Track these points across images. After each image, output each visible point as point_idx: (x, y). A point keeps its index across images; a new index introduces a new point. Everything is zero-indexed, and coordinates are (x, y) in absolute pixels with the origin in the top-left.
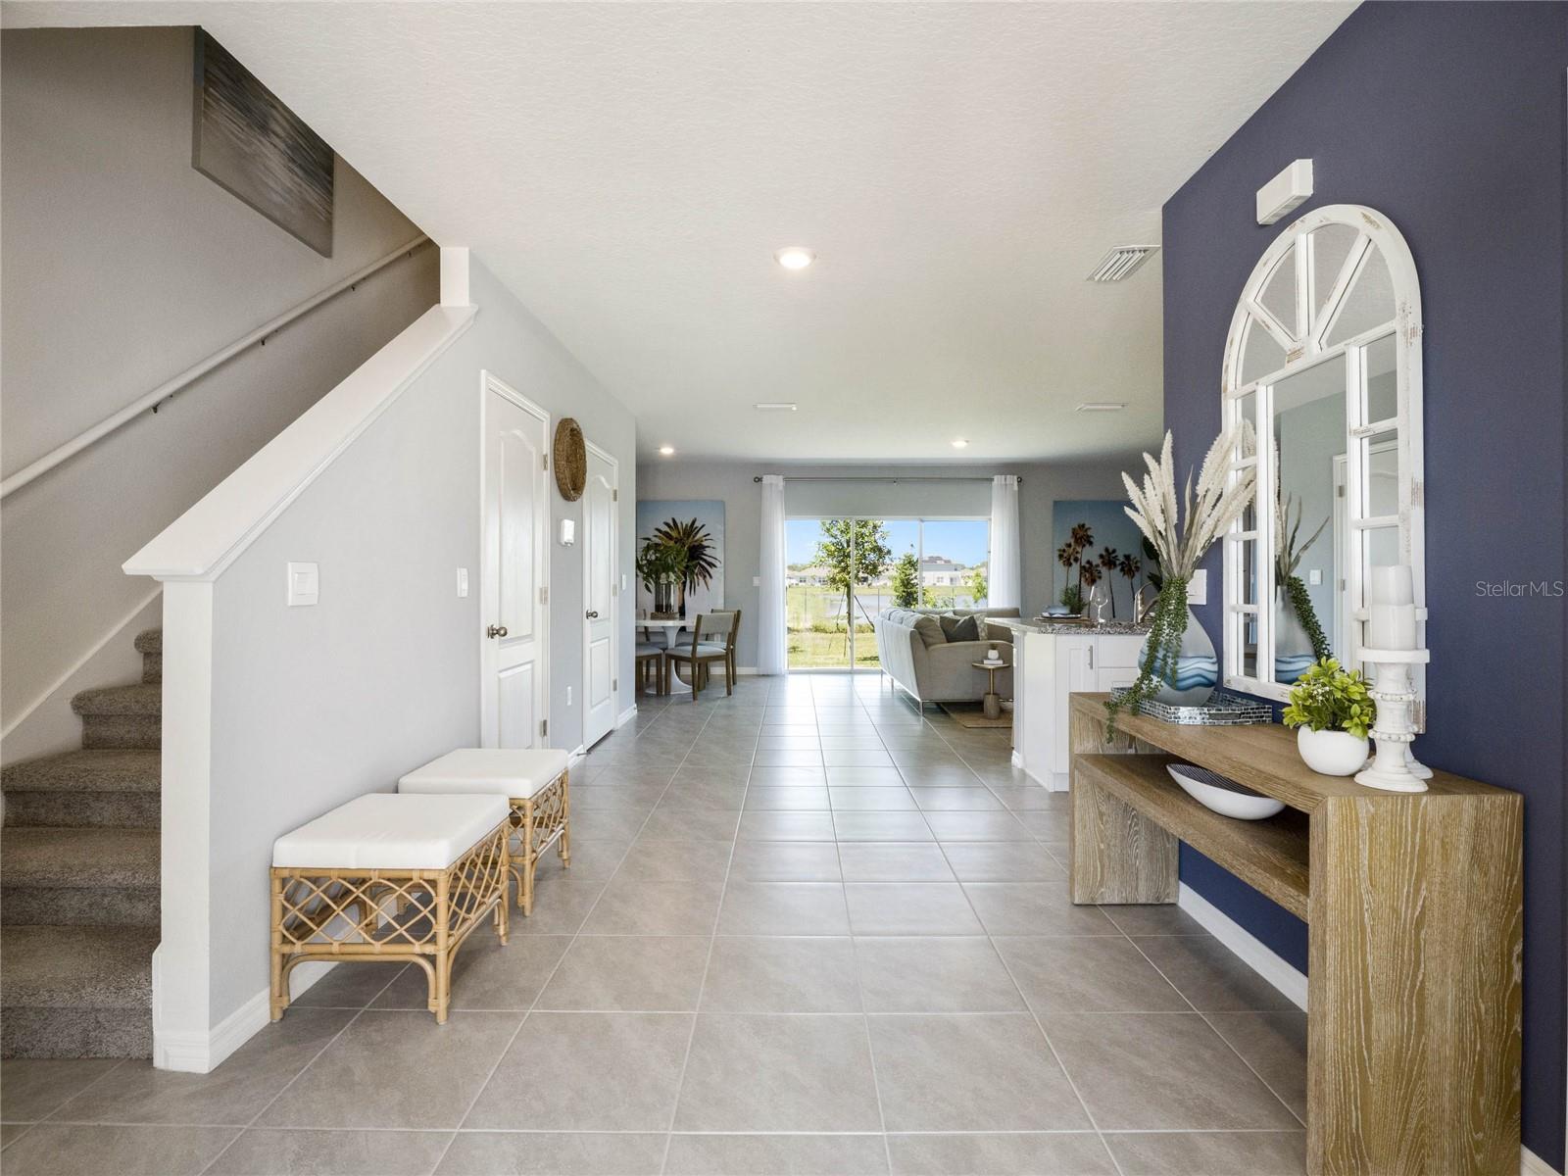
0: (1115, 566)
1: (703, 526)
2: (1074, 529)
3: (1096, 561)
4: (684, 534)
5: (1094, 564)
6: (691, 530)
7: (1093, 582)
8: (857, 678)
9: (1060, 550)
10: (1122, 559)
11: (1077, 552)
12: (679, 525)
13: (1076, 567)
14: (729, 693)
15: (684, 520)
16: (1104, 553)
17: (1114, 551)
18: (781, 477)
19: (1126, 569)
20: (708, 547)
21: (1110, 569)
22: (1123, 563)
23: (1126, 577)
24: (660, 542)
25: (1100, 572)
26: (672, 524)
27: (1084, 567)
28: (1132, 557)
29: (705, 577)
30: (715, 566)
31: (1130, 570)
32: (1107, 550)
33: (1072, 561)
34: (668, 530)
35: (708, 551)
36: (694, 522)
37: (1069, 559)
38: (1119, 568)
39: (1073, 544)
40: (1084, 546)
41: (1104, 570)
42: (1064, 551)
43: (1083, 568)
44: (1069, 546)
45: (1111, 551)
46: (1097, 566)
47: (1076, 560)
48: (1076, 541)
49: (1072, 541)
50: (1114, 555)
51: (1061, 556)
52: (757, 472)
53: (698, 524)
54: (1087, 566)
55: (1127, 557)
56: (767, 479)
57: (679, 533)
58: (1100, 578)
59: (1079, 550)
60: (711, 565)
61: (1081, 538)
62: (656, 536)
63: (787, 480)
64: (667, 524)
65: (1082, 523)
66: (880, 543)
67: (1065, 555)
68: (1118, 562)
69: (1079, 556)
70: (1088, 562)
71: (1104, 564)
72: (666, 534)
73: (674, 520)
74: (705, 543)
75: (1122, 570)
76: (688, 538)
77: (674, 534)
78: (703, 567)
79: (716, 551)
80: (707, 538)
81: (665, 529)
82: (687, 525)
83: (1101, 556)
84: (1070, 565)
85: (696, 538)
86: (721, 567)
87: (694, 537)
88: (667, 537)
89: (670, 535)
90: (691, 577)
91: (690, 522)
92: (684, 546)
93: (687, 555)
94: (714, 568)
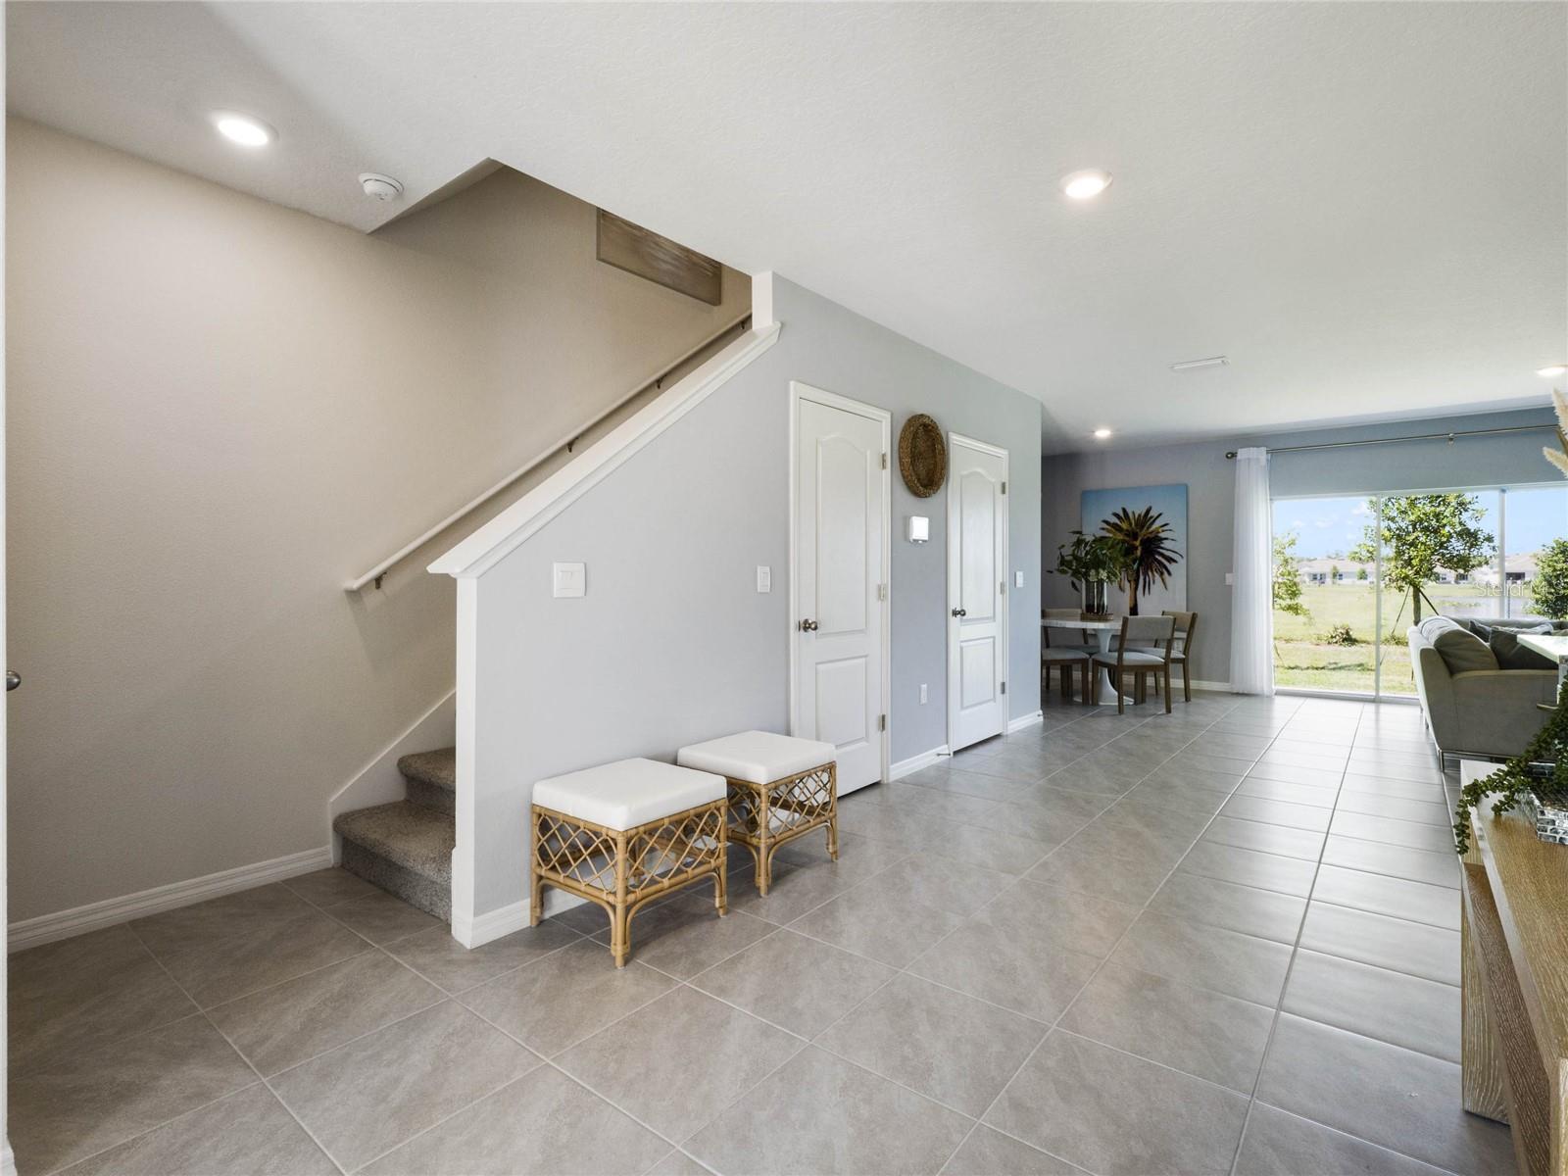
1: (1160, 515)
4: (1136, 525)
6: (1146, 519)
8: (1384, 708)
12: (1131, 515)
14: (1169, 711)
15: (1137, 509)
18: (1263, 450)
20: (1166, 539)
24: (1108, 535)
26: (1122, 514)
29: (1162, 574)
30: (1175, 561)
34: (1117, 521)
35: (1166, 544)
36: (1148, 511)
52: (1228, 448)
53: (1154, 513)
56: (1242, 454)
57: (1131, 524)
60: (1171, 560)
62: (1103, 529)
63: (1272, 452)
64: (1116, 515)
66: (1472, 526)
72: (1115, 526)
73: (1124, 510)
74: (1162, 535)
76: (1141, 530)
77: (1124, 526)
78: (1160, 562)
79: (1174, 542)
80: (1165, 528)
81: (1115, 520)
82: (1139, 515)
85: (1151, 529)
86: (1182, 562)
87: (1148, 528)
88: (1117, 530)
89: (1120, 527)
90: (1145, 574)
91: (1144, 511)
92: (1136, 539)
93: (1140, 548)
94: (1174, 564)
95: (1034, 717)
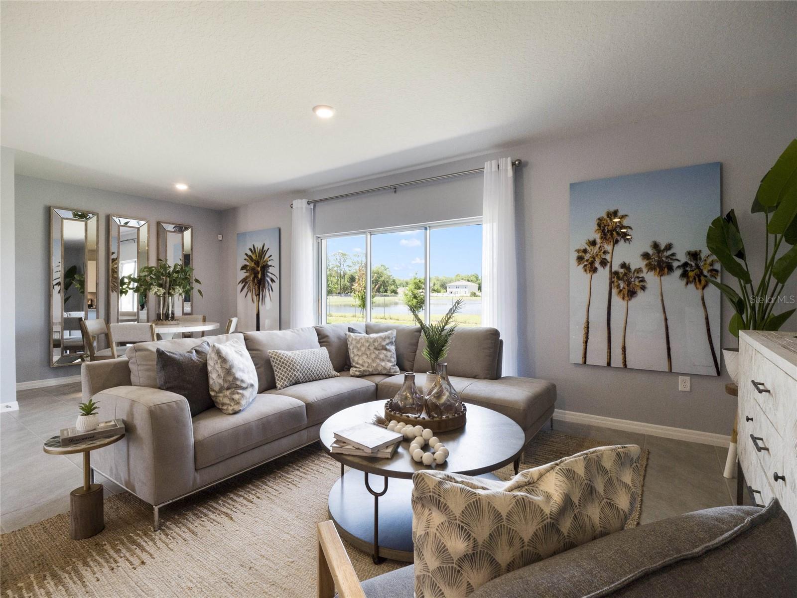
0: (670, 269)
1: (268, 249)
2: (600, 219)
3: (637, 263)
4: (259, 257)
5: (633, 268)
6: (262, 252)
7: (632, 294)
9: (578, 251)
10: (683, 258)
11: (605, 252)
12: (256, 249)
13: (603, 274)
15: (259, 245)
16: (651, 252)
17: (669, 247)
18: (304, 201)
19: (691, 274)
20: (271, 266)
21: (661, 274)
22: (686, 264)
23: (691, 286)
24: (248, 264)
25: (643, 280)
26: (253, 250)
27: (616, 273)
28: (703, 256)
29: (269, 290)
30: (275, 282)
31: (700, 275)
32: (656, 246)
33: (597, 265)
35: (271, 269)
37: (592, 263)
38: (678, 272)
39: (598, 241)
40: (617, 242)
41: (651, 278)
42: (585, 251)
43: (614, 275)
44: (593, 243)
45: (662, 247)
46: (639, 270)
47: (604, 263)
48: (604, 237)
49: (597, 237)
50: (669, 253)
51: (580, 259)
53: (266, 248)
54: (622, 271)
55: (695, 255)
56: (295, 205)
57: (256, 256)
58: (643, 288)
59: (608, 248)
60: (272, 280)
61: (611, 232)
62: (245, 259)
63: (314, 203)
64: (250, 249)
65: (612, 209)
67: (587, 256)
68: (675, 264)
69: (608, 257)
70: (624, 266)
71: (650, 267)
72: (250, 257)
73: (254, 246)
74: (269, 263)
75: (684, 275)
76: (261, 259)
77: (254, 257)
78: (268, 282)
79: (274, 269)
80: (270, 258)
81: (250, 253)
82: (260, 250)
83: (646, 256)
84: (595, 270)
85: (265, 259)
86: (277, 281)
87: (264, 258)
88: (251, 260)
89: (252, 258)
90: (263, 291)
91: (262, 247)
92: (258, 267)
93: (260, 272)
94: (274, 283)
95: (15, 406)
